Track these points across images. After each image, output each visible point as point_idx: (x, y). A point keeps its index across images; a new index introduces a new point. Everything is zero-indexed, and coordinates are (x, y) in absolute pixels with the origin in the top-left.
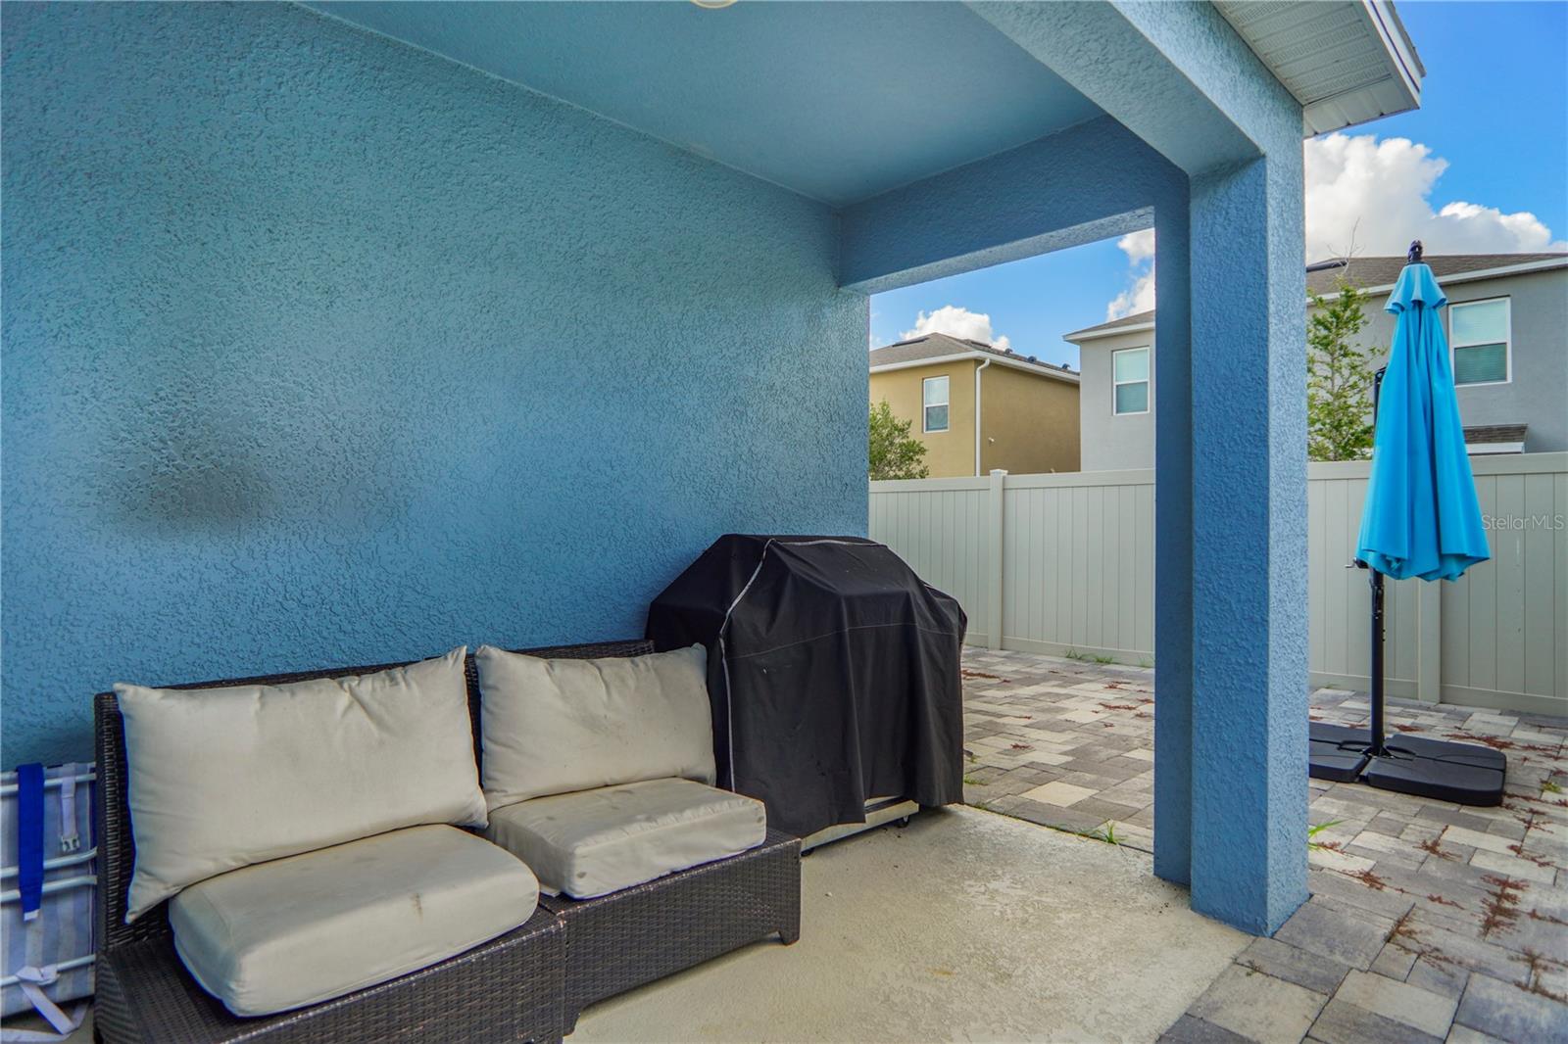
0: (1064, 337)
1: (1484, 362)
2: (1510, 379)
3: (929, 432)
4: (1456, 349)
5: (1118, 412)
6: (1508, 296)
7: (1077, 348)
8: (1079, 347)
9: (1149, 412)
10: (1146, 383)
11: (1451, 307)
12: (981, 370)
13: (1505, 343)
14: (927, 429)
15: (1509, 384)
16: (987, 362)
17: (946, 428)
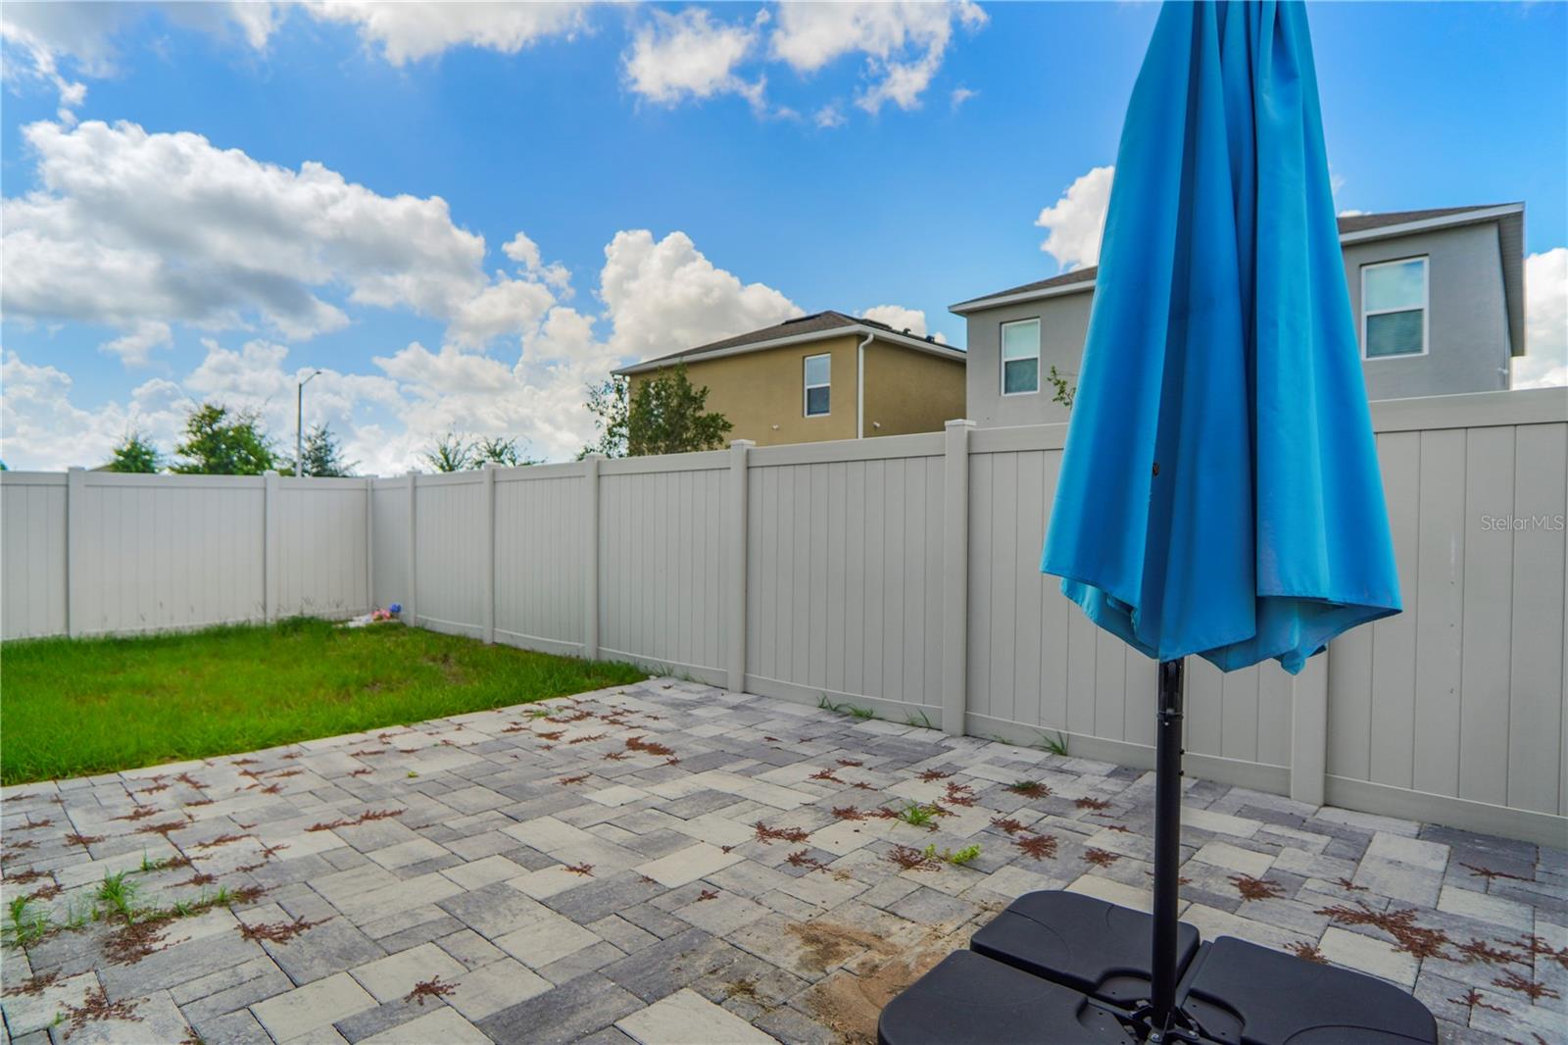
0: (949, 307)
1: (1400, 329)
2: (1426, 351)
3: (811, 416)
4: (1369, 317)
5: (1006, 391)
6: (1426, 255)
7: (964, 321)
8: (965, 319)
9: (1038, 391)
10: (1036, 359)
11: (1364, 269)
12: (865, 347)
13: (1421, 310)
14: (809, 413)
15: (1426, 356)
16: (871, 337)
17: (827, 411)
